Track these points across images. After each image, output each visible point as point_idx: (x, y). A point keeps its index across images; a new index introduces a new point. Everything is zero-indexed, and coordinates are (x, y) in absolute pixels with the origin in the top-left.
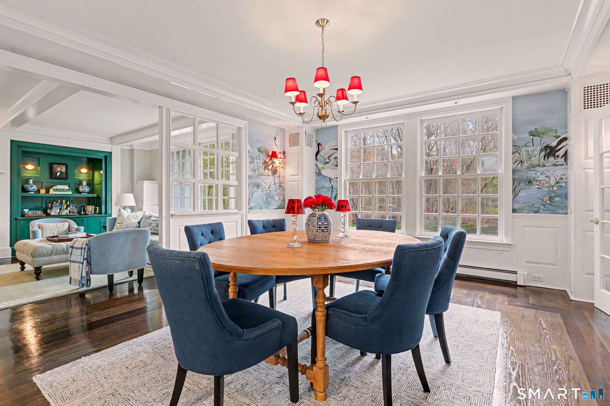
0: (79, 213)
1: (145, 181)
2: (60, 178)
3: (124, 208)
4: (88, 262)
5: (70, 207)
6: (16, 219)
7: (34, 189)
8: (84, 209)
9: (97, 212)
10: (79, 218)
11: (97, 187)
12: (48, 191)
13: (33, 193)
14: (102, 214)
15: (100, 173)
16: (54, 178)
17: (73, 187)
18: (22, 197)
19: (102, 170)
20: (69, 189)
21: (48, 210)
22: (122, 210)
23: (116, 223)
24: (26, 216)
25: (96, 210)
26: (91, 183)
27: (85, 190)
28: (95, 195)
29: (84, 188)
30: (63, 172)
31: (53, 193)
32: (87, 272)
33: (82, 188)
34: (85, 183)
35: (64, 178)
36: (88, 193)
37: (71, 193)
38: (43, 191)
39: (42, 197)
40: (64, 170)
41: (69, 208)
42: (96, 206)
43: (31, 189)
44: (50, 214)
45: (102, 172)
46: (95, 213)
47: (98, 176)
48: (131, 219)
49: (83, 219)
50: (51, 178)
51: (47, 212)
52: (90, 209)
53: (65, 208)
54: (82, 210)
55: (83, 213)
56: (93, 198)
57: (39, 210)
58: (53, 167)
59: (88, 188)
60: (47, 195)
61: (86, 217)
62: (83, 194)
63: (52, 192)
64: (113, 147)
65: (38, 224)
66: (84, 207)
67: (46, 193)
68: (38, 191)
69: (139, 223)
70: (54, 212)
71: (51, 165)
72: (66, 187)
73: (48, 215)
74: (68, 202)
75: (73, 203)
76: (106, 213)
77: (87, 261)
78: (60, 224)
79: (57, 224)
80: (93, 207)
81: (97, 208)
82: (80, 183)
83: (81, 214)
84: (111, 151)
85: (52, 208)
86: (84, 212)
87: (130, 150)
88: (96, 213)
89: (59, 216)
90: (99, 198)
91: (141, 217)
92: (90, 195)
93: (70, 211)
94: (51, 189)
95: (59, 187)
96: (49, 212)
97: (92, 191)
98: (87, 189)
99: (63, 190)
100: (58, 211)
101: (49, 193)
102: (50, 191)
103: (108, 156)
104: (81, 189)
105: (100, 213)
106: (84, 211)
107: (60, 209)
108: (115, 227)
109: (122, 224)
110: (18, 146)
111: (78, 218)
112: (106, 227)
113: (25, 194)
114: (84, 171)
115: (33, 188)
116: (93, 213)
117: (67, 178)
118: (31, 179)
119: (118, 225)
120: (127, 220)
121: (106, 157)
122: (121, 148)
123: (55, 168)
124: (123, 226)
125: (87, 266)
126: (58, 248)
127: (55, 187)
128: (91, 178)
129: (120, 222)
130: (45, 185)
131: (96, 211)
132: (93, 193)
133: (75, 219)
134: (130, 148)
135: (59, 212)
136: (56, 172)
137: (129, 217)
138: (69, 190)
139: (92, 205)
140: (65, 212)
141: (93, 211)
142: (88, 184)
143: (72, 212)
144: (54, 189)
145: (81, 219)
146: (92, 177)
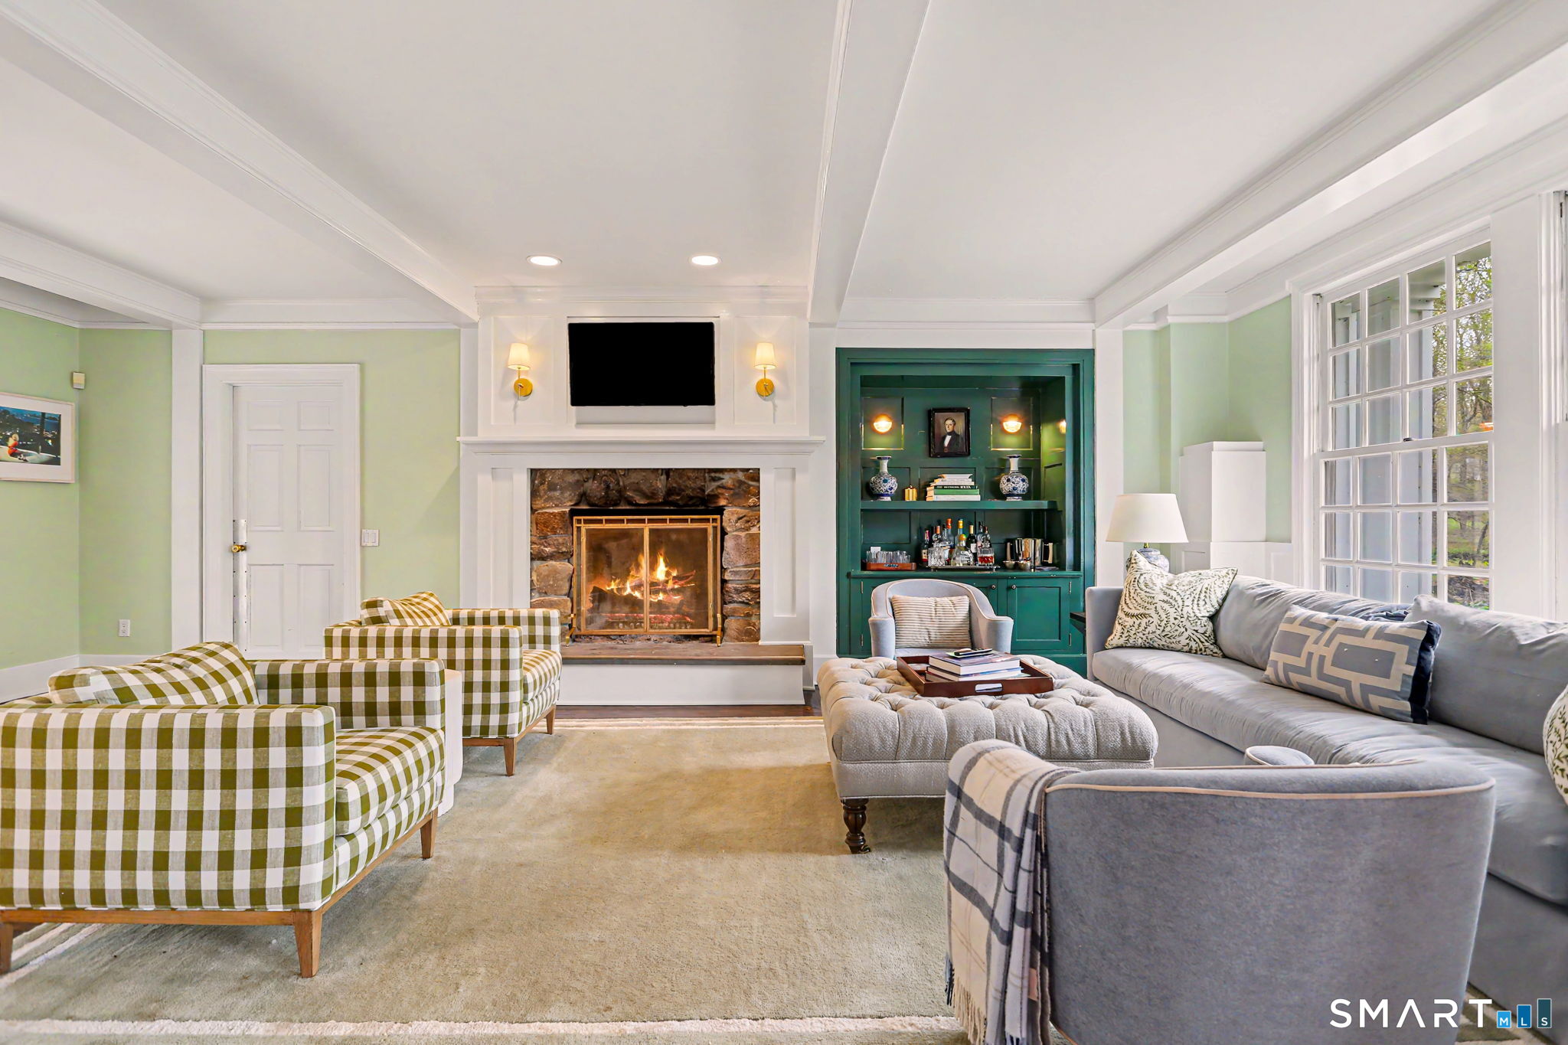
0: (1000, 561)
1: (1216, 444)
2: (951, 454)
3: (1145, 549)
4: (1035, 942)
5: (976, 542)
6: (849, 575)
7: (891, 489)
8: (1013, 548)
9: (1050, 561)
10: (1000, 581)
11: (1049, 476)
12: (922, 495)
13: (889, 499)
14: (1064, 569)
15: (1058, 430)
16: (935, 456)
17: (984, 478)
18: (862, 510)
19: (1062, 417)
20: (973, 484)
21: (924, 551)
22: (1142, 560)
23: (1120, 614)
24: (872, 567)
25: (1045, 553)
26: (1031, 466)
27: (1014, 489)
28: (1044, 504)
29: (1015, 482)
30: (958, 435)
31: (935, 498)
32: (1031, 1004)
33: (1008, 480)
34: (1014, 464)
35: (959, 453)
36: (1026, 496)
37: (977, 498)
38: (911, 494)
39: (910, 512)
40: (960, 428)
41: (973, 546)
42: (1046, 541)
43: (885, 487)
44: (927, 561)
45: (1063, 425)
46: (1045, 564)
47: (1052, 438)
48: (1178, 598)
49: (1010, 582)
50: (930, 456)
51: (921, 556)
52: (1030, 546)
53: (964, 543)
54: (1006, 553)
55: (1010, 562)
56: (1038, 512)
57: (901, 550)
58: (934, 419)
59: (1023, 480)
60: (922, 505)
61: (1019, 578)
62: (1009, 499)
63: (932, 496)
64: (1098, 331)
65: (891, 597)
66: (1012, 541)
67: (918, 499)
68: (900, 495)
69: (1213, 618)
70: (937, 556)
71: (930, 414)
72: (965, 480)
73: (920, 567)
74: (972, 527)
75: (984, 531)
76: (1076, 566)
77: (1034, 933)
78: (946, 601)
79: (938, 599)
80: (1039, 541)
81: (1050, 545)
82: (1003, 467)
83: (1004, 567)
84: (1089, 346)
85: (930, 545)
86: (1012, 558)
87: (1155, 332)
88: (1047, 565)
89: (948, 572)
90: (1054, 512)
91: (1220, 594)
92: (1031, 505)
93: (975, 555)
94: (929, 486)
95: (949, 479)
96: (924, 557)
97: (1033, 493)
98: (1021, 486)
99: (958, 489)
100: (946, 554)
101: (925, 499)
102: (929, 494)
103: (1081, 364)
104: (1005, 487)
105: (1059, 564)
106: (1015, 556)
107: (952, 548)
108: (1118, 628)
109: (1144, 621)
110: (852, 364)
111: (995, 581)
112: (1083, 620)
113: (871, 504)
114: (1013, 425)
115: (888, 486)
116: (1038, 563)
117: (969, 454)
118: (885, 459)
119: (1129, 621)
120: (1166, 606)
121: (1076, 368)
122: (1125, 333)
123: (939, 424)
124: (1149, 629)
125: (1032, 965)
126: (920, 730)
127: (938, 482)
128: (1031, 449)
129: (1136, 612)
130: (918, 475)
131: (1046, 556)
132: (1037, 497)
133: (986, 583)
134: (1153, 327)
135: (950, 559)
136: (942, 435)
137: (1174, 594)
138: (972, 487)
139: (1035, 536)
140: (962, 560)
141: (1037, 555)
142: (1024, 470)
143: (983, 559)
144: (936, 487)
145: (1004, 583)
146: (1034, 446)
